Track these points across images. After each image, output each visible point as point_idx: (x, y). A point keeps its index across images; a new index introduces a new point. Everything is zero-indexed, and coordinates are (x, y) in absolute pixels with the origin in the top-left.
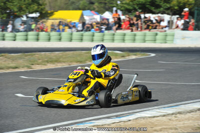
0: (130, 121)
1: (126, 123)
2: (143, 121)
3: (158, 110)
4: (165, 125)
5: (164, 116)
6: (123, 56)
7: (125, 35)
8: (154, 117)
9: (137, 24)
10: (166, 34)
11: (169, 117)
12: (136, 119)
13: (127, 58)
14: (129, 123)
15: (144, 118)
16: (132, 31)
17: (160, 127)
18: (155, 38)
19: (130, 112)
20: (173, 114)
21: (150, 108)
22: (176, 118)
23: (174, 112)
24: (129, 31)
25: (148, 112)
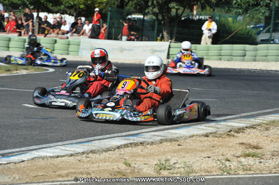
0: (23, 161)
1: (18, 165)
2: (42, 163)
3: (63, 147)
4: (73, 168)
5: (71, 155)
6: (9, 70)
7: (9, 40)
8: (58, 157)
9: (28, 25)
10: (69, 41)
11: (79, 158)
12: (33, 159)
13: (15, 73)
14: (22, 164)
15: (43, 158)
16: (20, 35)
17: (67, 172)
18: (54, 47)
19: (23, 149)
20: (83, 153)
21: (51, 145)
22: (88, 159)
23: (86, 150)
24: (17, 34)
25: (49, 150)
